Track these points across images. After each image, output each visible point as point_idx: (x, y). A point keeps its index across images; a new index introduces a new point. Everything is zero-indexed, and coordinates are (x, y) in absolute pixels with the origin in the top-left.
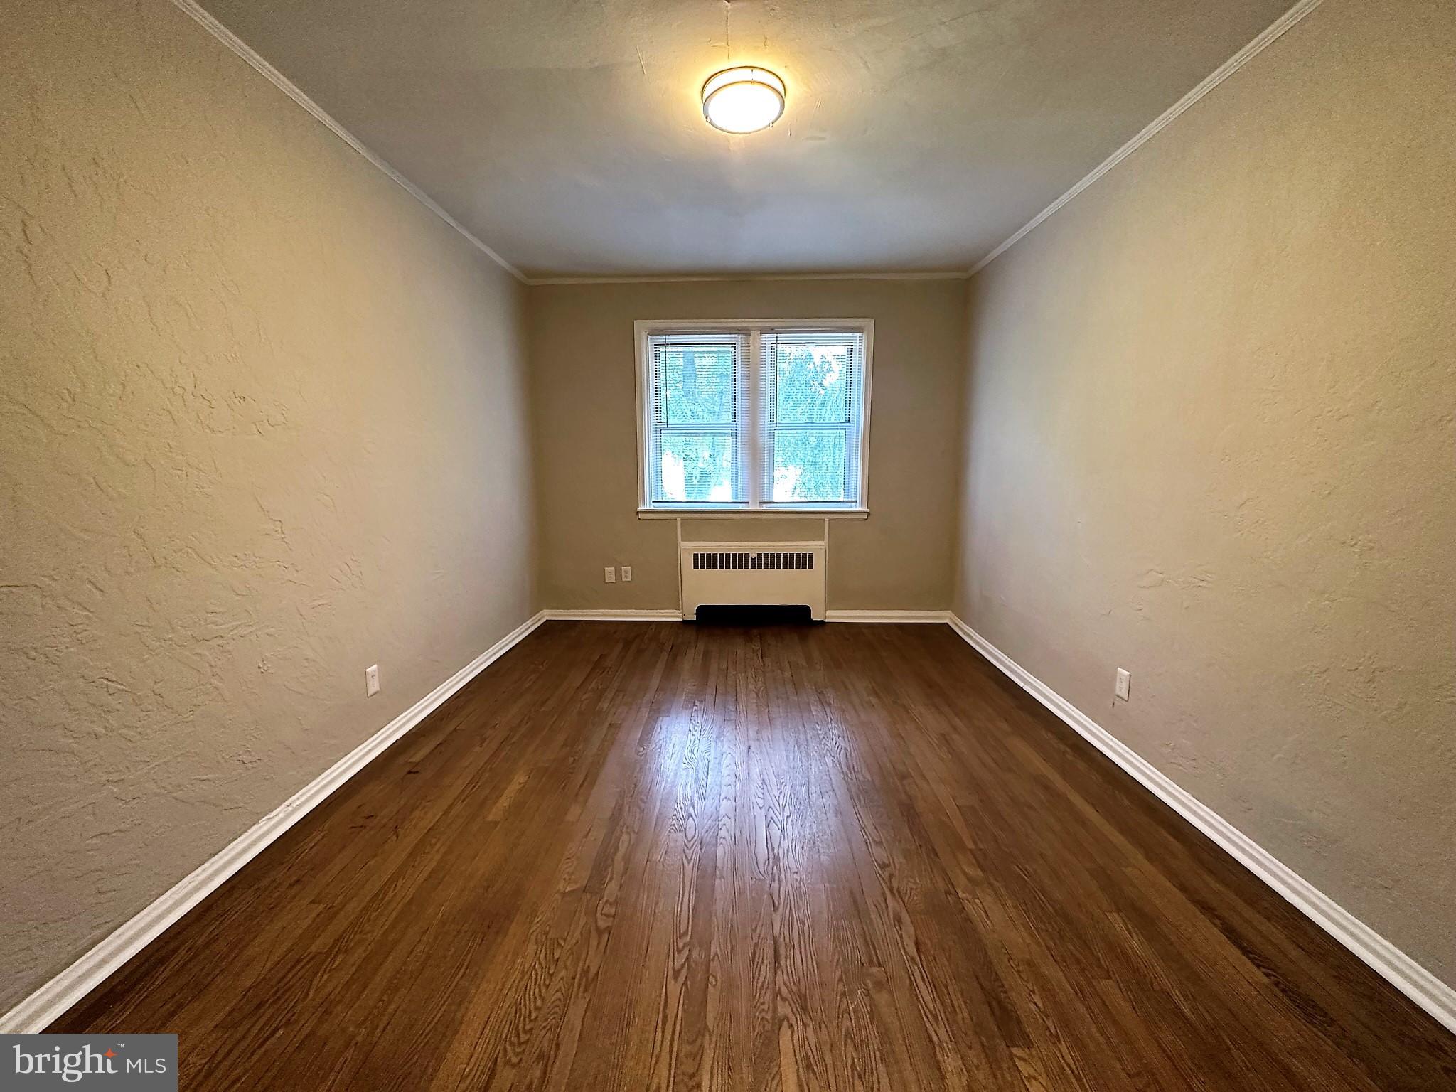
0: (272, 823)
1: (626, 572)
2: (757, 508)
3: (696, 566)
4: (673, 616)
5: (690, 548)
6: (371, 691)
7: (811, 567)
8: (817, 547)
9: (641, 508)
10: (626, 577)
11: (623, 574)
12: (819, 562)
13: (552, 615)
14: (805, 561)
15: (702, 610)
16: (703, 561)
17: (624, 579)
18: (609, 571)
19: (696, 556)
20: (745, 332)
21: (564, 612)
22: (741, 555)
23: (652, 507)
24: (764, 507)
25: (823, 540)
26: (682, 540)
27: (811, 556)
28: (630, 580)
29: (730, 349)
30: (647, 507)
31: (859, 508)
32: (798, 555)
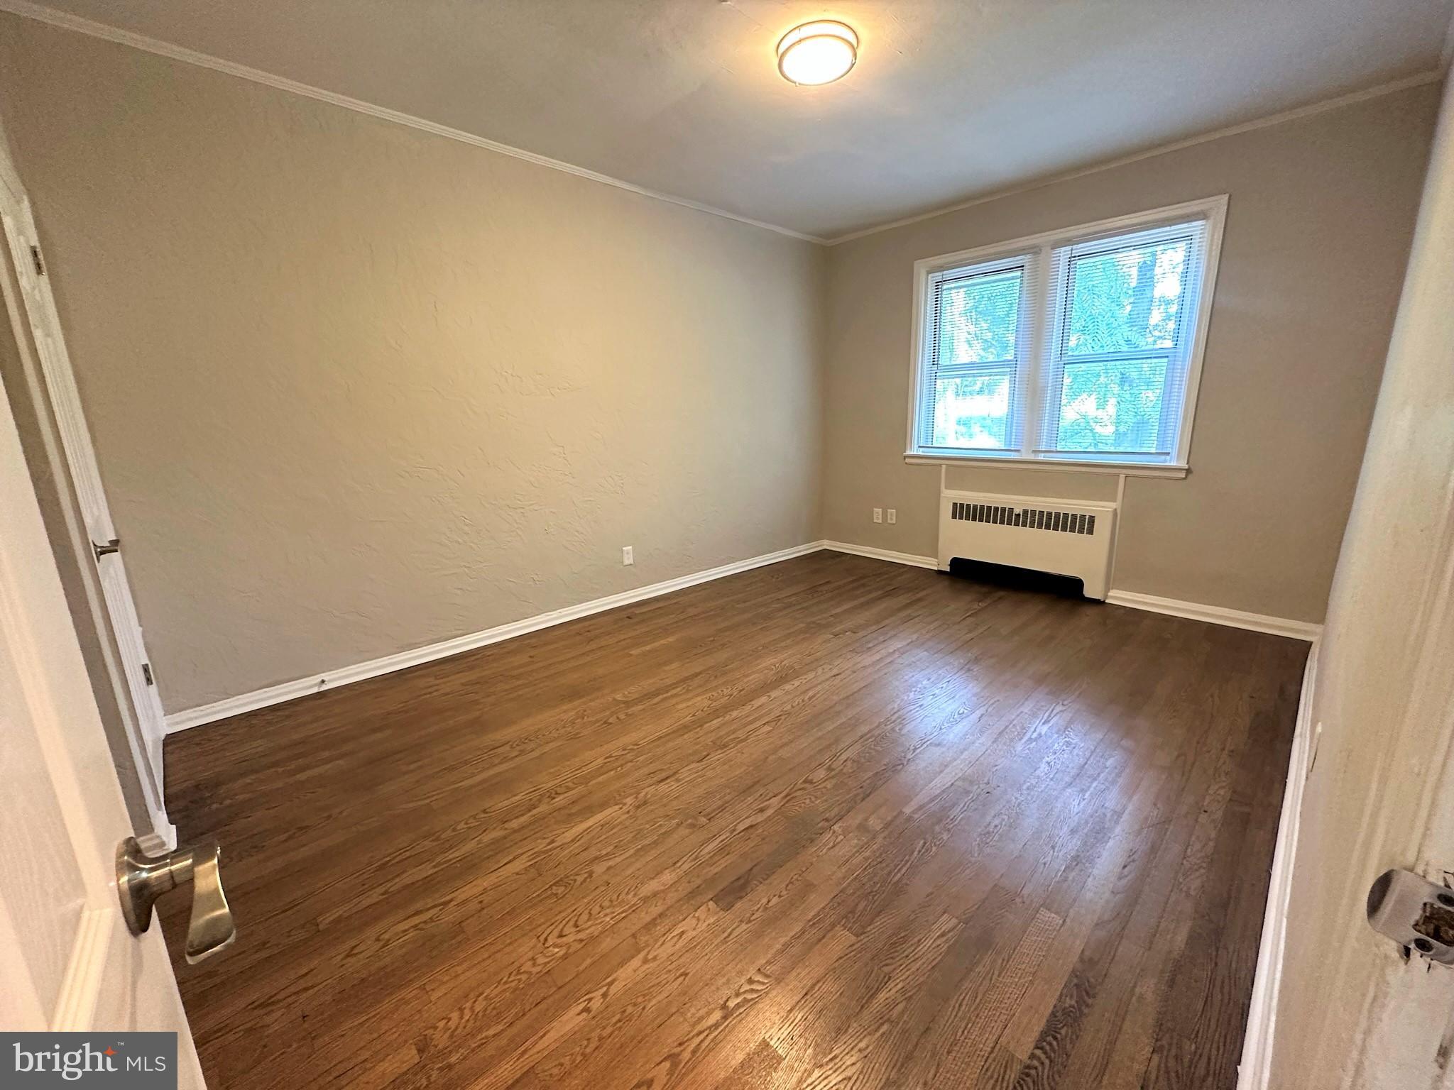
0: (548, 618)
1: (891, 515)
2: (1032, 457)
3: (954, 517)
4: (930, 563)
5: (951, 496)
6: (626, 562)
7: (1091, 532)
8: (1101, 509)
9: (908, 453)
10: (892, 519)
11: (889, 517)
12: (1103, 528)
13: (830, 546)
14: (1084, 525)
15: (956, 563)
16: (963, 512)
17: (889, 521)
18: (878, 511)
19: (955, 504)
20: (1035, 250)
21: (839, 544)
22: (1003, 509)
23: (920, 452)
24: (1041, 457)
25: (1115, 501)
26: (946, 488)
27: (1092, 519)
28: (894, 522)
29: (1019, 273)
30: (914, 452)
31: (1173, 464)
32: (1074, 516)
